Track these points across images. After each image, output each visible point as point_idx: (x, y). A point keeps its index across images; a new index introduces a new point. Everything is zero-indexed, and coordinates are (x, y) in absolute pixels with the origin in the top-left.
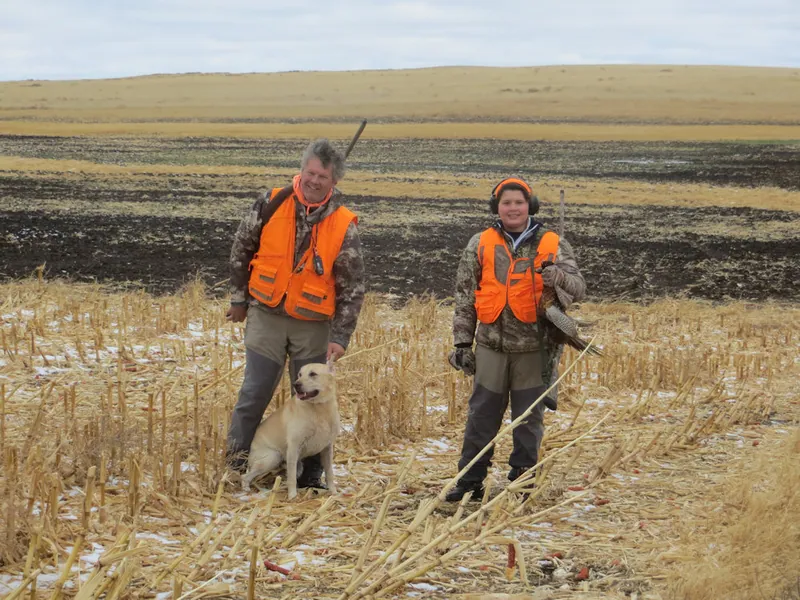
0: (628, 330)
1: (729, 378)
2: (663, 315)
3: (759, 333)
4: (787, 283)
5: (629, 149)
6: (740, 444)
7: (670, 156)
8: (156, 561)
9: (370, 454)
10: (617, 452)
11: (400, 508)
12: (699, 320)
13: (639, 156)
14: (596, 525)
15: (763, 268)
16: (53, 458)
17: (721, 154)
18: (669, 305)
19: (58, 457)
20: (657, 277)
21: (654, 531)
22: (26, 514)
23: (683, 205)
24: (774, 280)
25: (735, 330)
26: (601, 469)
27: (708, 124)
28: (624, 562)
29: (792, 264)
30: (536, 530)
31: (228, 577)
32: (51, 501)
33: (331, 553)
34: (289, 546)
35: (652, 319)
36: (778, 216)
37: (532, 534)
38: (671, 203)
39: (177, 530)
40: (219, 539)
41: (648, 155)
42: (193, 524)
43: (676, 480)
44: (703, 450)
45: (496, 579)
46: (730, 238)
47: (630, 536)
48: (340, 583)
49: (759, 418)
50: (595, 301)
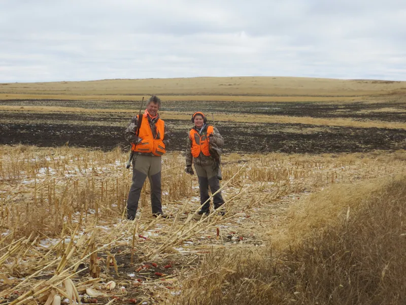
0: (260, 163)
1: (291, 178)
2: (271, 158)
3: (302, 164)
4: (312, 148)
5: (262, 104)
6: (294, 198)
7: (275, 106)
8: (104, 235)
9: (174, 202)
10: (253, 201)
11: (183, 218)
12: (283, 160)
13: (265, 106)
14: (246, 224)
15: (305, 143)
16: (70, 202)
17: (292, 106)
18: (273, 155)
19: (72, 202)
20: (270, 146)
21: (264, 225)
22: (62, 220)
23: (279, 122)
24: (308, 147)
25: (295, 163)
26: (248, 206)
27: (288, 96)
28: (254, 235)
29: (314, 142)
30: (226, 225)
31: (127, 240)
32: (69, 216)
33: (160, 233)
34: (147, 230)
35: (267, 159)
36: (310, 126)
37: (225, 227)
38: (275, 122)
39: (111, 225)
40: (123, 227)
41: (268, 107)
42: (115, 223)
43: (273, 210)
44: (282, 200)
45: (213, 240)
46: (294, 133)
47: (257, 227)
48: (163, 241)
49: (300, 191)
50: (249, 154)
